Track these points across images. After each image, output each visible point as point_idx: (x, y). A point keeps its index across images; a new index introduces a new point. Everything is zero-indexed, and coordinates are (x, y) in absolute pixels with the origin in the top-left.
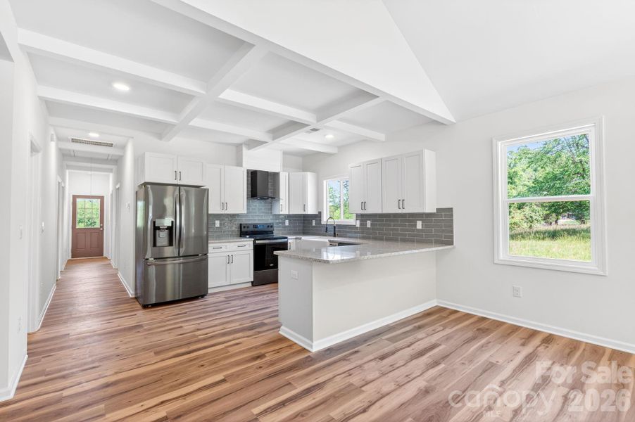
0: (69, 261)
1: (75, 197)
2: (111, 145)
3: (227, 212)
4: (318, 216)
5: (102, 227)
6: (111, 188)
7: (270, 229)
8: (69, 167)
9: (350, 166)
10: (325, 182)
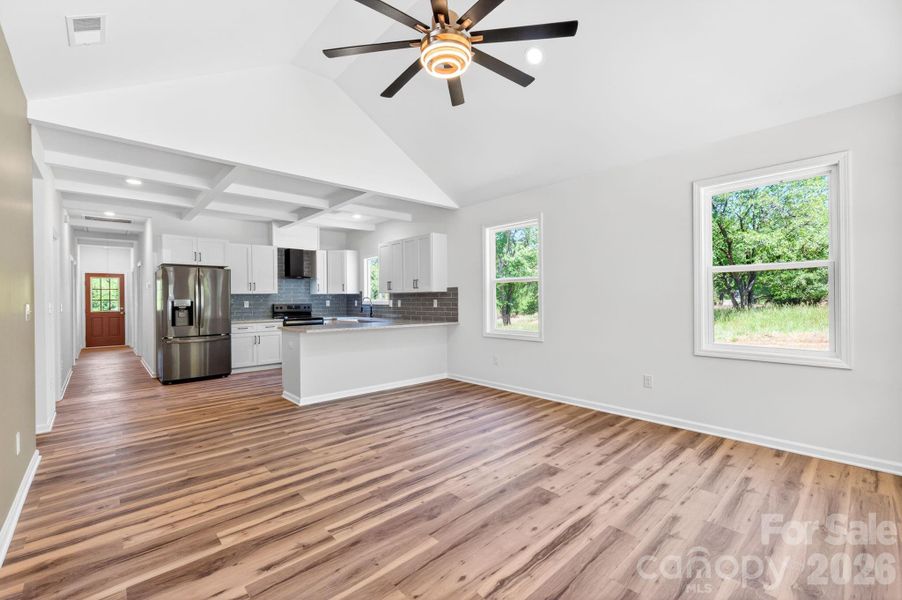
0: (83, 350)
1: (88, 276)
2: (129, 222)
3: (254, 293)
4: (358, 297)
5: (123, 310)
6: (132, 266)
7: (307, 310)
8: (80, 241)
9: (380, 245)
10: (365, 260)
